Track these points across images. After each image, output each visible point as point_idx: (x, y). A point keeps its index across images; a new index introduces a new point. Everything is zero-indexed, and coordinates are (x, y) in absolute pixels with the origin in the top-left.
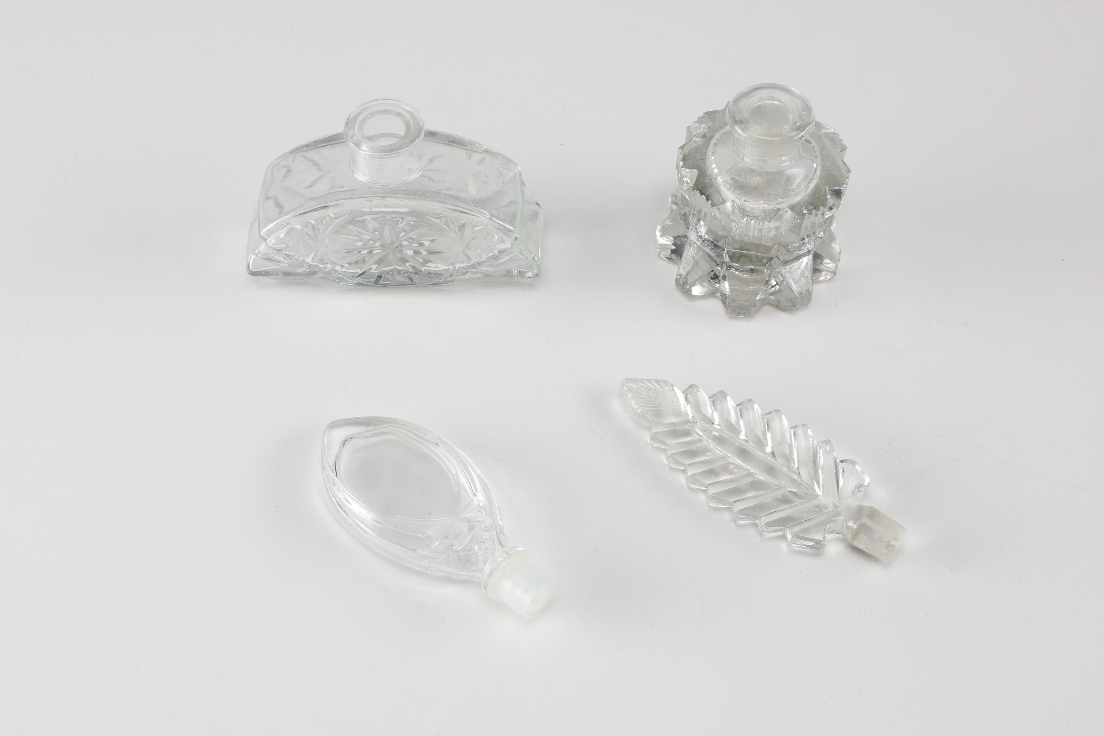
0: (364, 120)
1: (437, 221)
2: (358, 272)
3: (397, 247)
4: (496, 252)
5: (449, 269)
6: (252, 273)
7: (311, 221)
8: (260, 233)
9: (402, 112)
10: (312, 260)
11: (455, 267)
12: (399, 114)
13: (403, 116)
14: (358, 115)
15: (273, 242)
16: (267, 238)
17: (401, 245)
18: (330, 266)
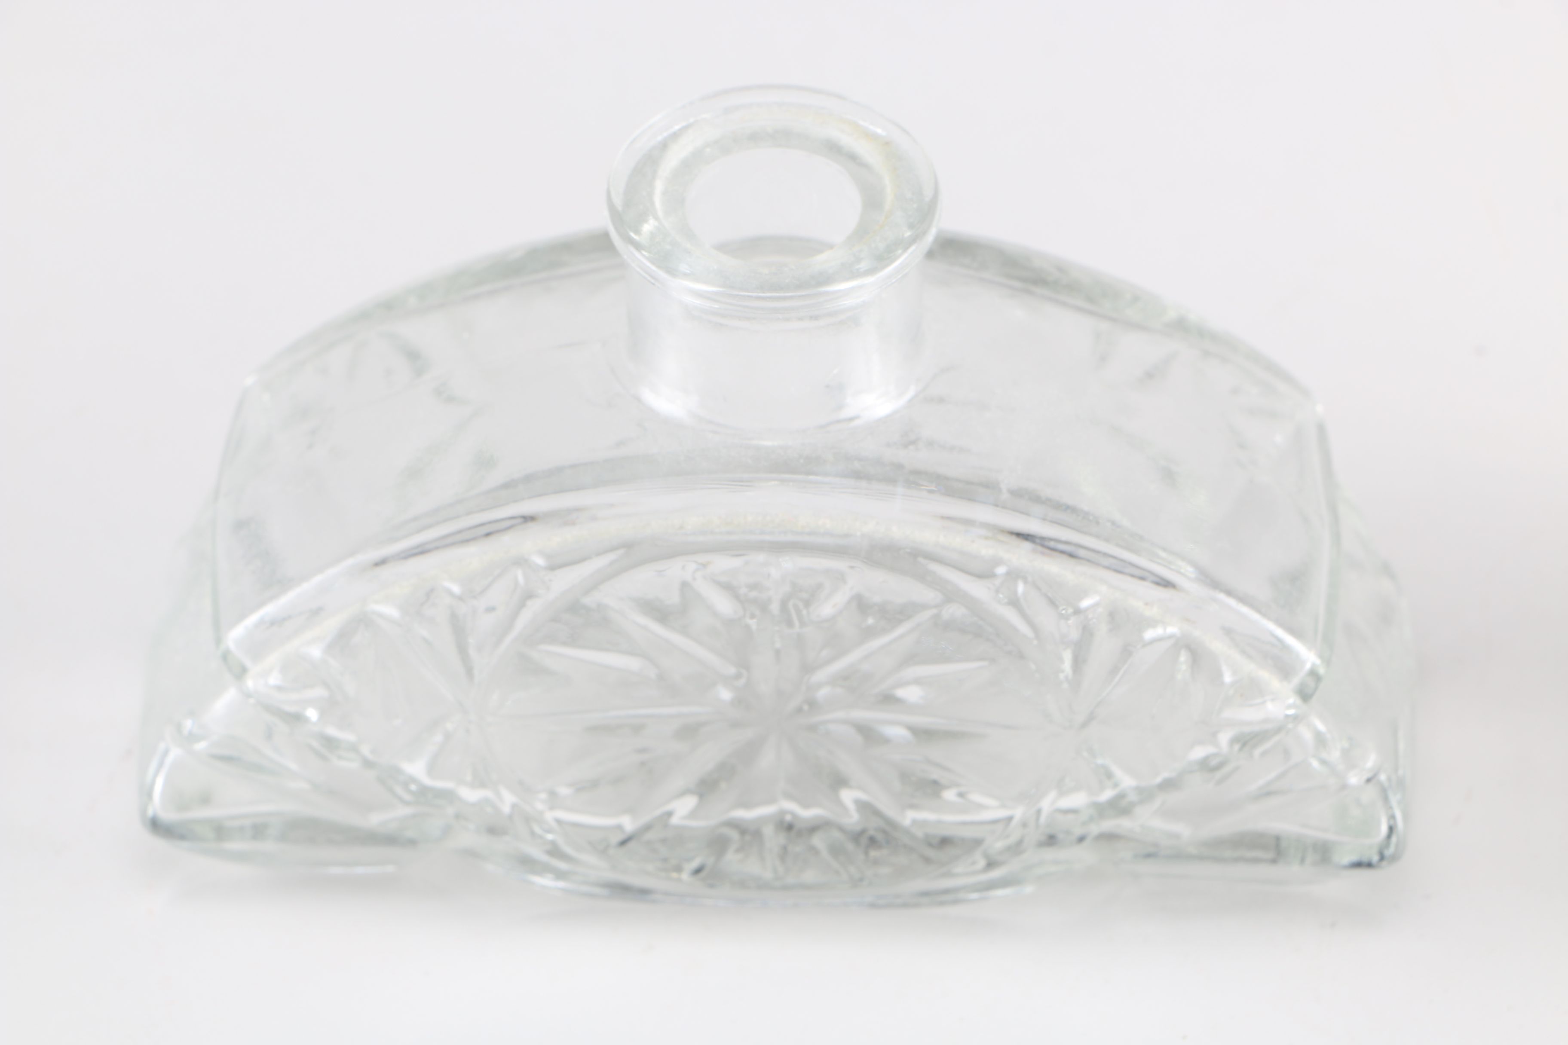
0: (689, 166)
1: (978, 590)
2: (619, 827)
3: (799, 710)
4: (1224, 738)
5: (1010, 819)
6: (156, 826)
7: (448, 584)
8: (218, 641)
9: (848, 141)
10: (432, 769)
11: (1039, 812)
12: (833, 149)
13: (864, 165)
14: (664, 146)
15: (274, 679)
16: (248, 663)
17: (812, 704)
18: (507, 800)
